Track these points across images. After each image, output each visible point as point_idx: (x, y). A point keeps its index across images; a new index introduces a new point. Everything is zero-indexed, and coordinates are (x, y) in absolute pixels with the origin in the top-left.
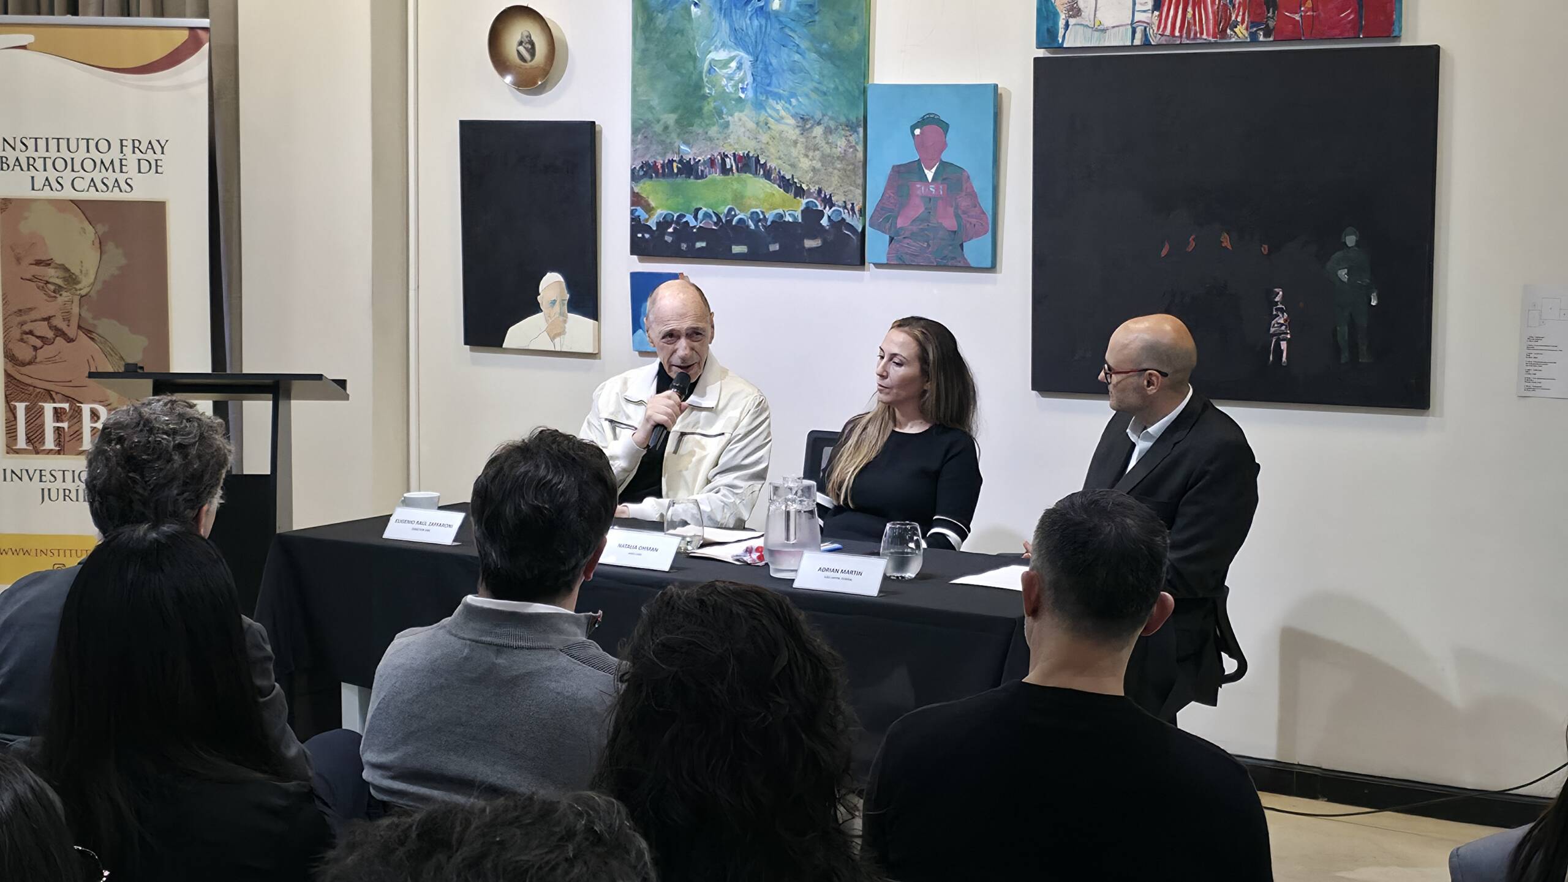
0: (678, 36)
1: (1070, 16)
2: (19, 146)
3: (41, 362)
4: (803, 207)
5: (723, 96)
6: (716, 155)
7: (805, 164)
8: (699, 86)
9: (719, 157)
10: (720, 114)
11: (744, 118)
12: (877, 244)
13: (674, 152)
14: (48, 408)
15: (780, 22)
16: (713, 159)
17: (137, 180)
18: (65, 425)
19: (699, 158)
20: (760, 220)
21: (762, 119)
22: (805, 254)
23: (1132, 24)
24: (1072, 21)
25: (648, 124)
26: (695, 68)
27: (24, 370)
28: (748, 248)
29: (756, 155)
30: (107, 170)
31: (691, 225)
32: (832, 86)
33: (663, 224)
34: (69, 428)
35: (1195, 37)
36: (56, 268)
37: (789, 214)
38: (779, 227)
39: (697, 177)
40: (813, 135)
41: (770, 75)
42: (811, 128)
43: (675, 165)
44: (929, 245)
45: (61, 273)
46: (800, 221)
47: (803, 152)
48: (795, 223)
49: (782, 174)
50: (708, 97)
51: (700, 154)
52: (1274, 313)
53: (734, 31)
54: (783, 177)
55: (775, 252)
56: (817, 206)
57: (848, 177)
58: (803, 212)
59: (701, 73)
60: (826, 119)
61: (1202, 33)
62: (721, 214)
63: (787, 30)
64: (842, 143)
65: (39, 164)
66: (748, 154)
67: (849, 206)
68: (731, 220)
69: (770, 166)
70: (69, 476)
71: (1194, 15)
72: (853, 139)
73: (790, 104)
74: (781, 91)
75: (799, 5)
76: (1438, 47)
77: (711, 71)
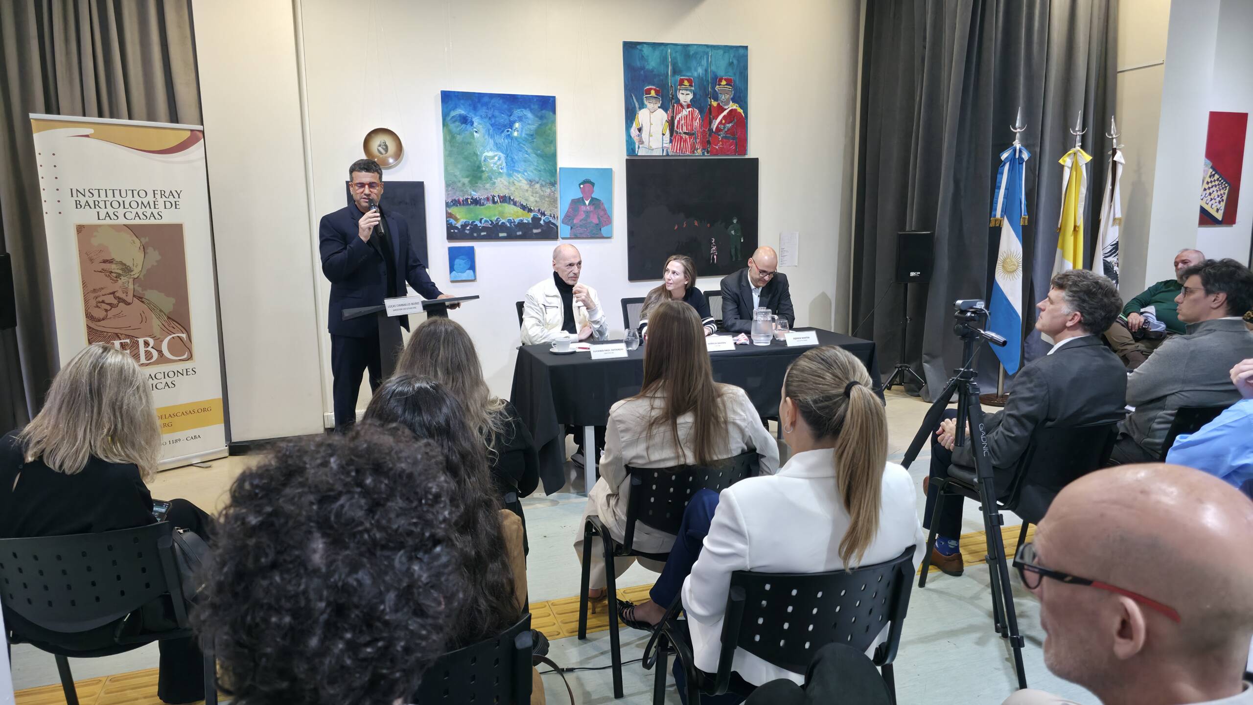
0: (468, 145)
1: (639, 144)
3: (110, 318)
4: (532, 216)
5: (492, 171)
6: (489, 195)
7: (532, 199)
8: (479, 167)
9: (491, 197)
10: (491, 179)
11: (503, 181)
12: (564, 230)
13: (468, 195)
15: (518, 141)
16: (488, 197)
20: (512, 222)
21: (511, 181)
22: (534, 235)
23: (662, 148)
24: (641, 146)
25: (454, 183)
26: (477, 159)
27: (99, 323)
28: (507, 234)
29: (509, 196)
31: (478, 225)
32: (543, 168)
33: (464, 226)
35: (683, 153)
36: (116, 264)
37: (526, 220)
38: (521, 225)
39: (481, 205)
40: (535, 187)
41: (514, 163)
42: (534, 184)
43: (469, 200)
44: (587, 230)
45: (120, 267)
46: (531, 222)
47: (531, 194)
48: (528, 224)
49: (522, 203)
50: (484, 171)
51: (482, 196)
52: (712, 246)
53: (496, 144)
55: (520, 235)
56: (538, 216)
57: (552, 204)
58: (532, 219)
59: (480, 161)
60: (541, 181)
61: (686, 152)
62: (493, 220)
63: (521, 145)
64: (549, 190)
66: (505, 195)
68: (498, 223)
69: (516, 200)
71: (684, 145)
72: (553, 189)
73: (524, 174)
74: (519, 170)
75: (527, 135)
76: (757, 159)
77: (485, 160)
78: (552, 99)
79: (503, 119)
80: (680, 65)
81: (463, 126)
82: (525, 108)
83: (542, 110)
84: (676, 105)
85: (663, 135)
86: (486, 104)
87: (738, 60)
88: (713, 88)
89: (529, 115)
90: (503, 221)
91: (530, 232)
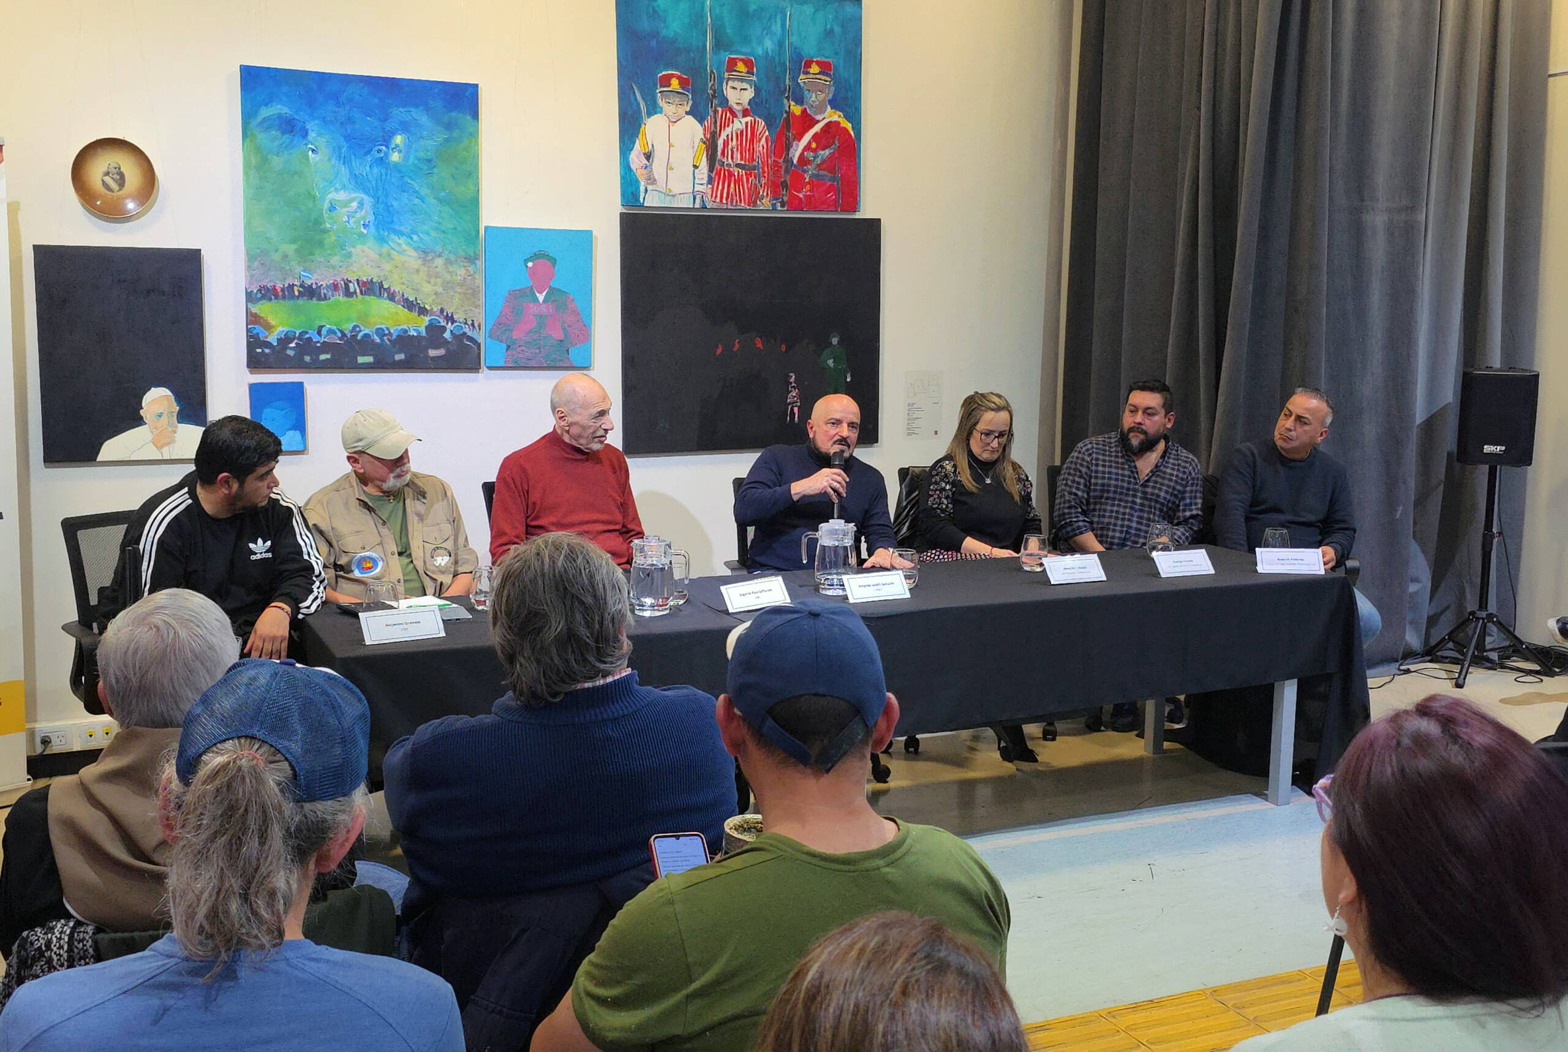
0: (296, 177)
1: (648, 184)
4: (427, 323)
5: (345, 231)
6: (338, 280)
7: (427, 289)
8: (318, 222)
9: (342, 283)
10: (342, 246)
11: (367, 250)
12: (491, 350)
13: (294, 278)
15: (400, 172)
16: (335, 284)
19: (321, 283)
20: (385, 335)
21: (384, 251)
22: (430, 362)
23: (693, 193)
24: (650, 188)
25: (264, 253)
26: (315, 206)
28: (374, 359)
29: (380, 281)
31: (314, 340)
32: (450, 226)
33: (285, 341)
35: (735, 205)
37: (414, 330)
38: (404, 340)
39: (320, 299)
40: (435, 265)
41: (391, 215)
42: (433, 258)
43: (296, 288)
44: (540, 351)
46: (424, 334)
47: (425, 278)
48: (419, 338)
49: (406, 296)
50: (329, 231)
51: (323, 281)
52: (790, 389)
53: (354, 177)
54: (407, 299)
55: (401, 361)
56: (439, 323)
57: (468, 300)
58: (427, 327)
59: (322, 210)
60: (446, 253)
61: (740, 202)
62: (346, 330)
63: (406, 179)
64: (462, 272)
66: (372, 280)
68: (357, 335)
69: (394, 290)
71: (735, 189)
72: (471, 269)
73: (412, 239)
74: (402, 228)
75: (418, 159)
76: (879, 220)
77: (332, 208)
78: (470, 90)
79: (367, 125)
80: (728, 31)
81: (287, 138)
82: (417, 106)
83: (451, 111)
84: (720, 110)
85: (695, 167)
86: (335, 97)
87: (843, 26)
88: (794, 79)
89: (424, 119)
90: (367, 331)
91: (422, 355)
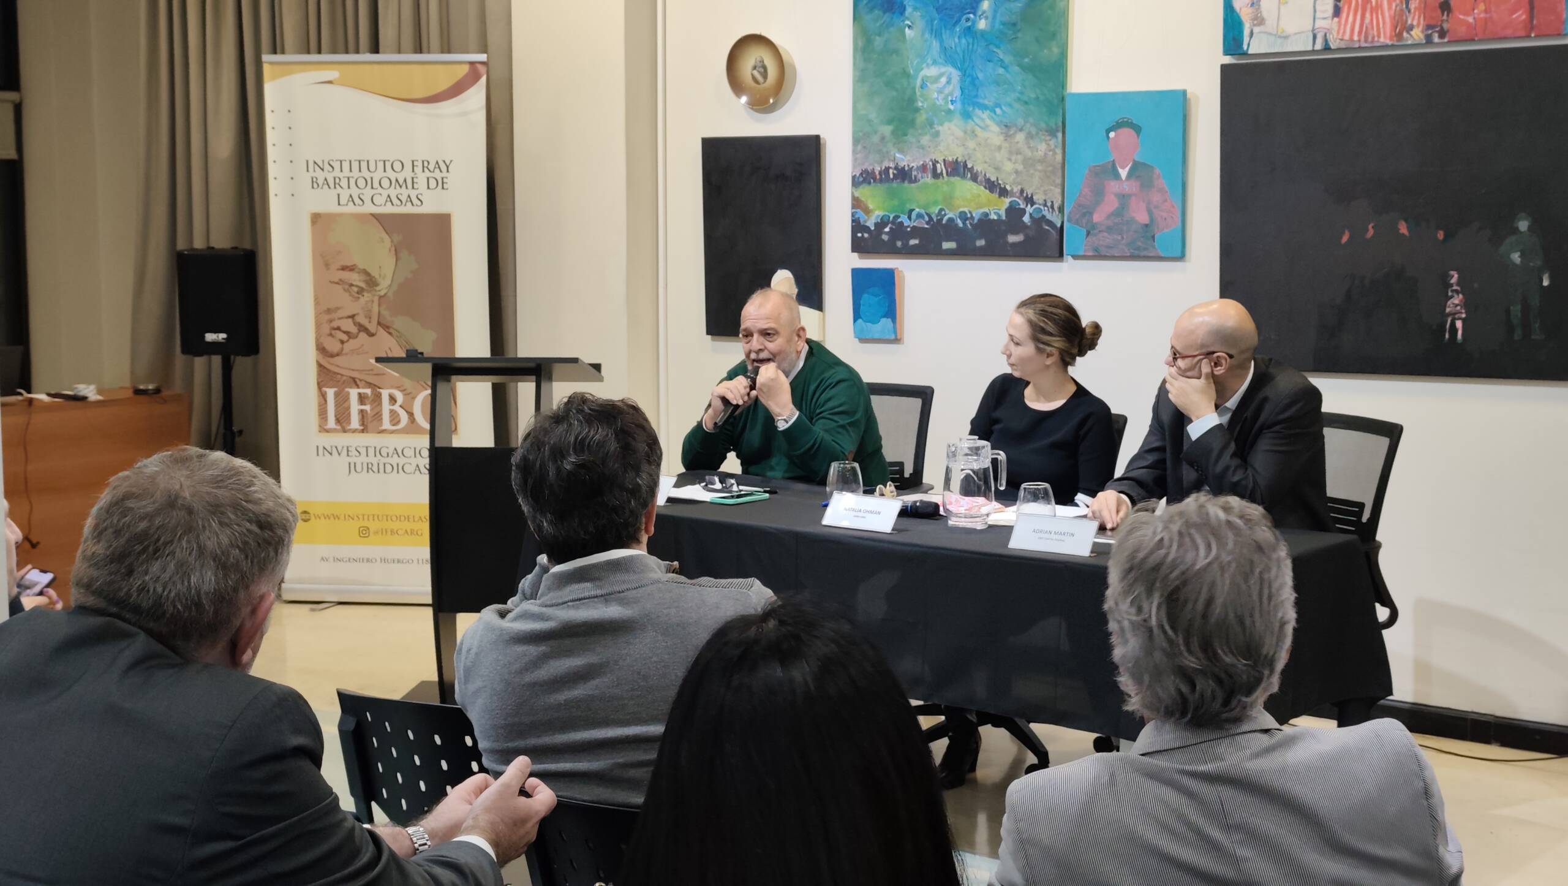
0: (894, 56)
1: (1255, 25)
2: (327, 167)
3: (346, 354)
4: (1007, 206)
5: (935, 109)
6: (927, 161)
7: (1008, 167)
8: (912, 100)
9: (931, 163)
10: (931, 125)
11: (953, 128)
12: (1073, 237)
13: (889, 160)
14: (354, 393)
15: (986, 40)
16: (925, 164)
17: (427, 196)
18: (367, 408)
19: (912, 165)
20: (967, 219)
21: (969, 128)
22: (1009, 248)
23: (1313, 30)
24: (1256, 30)
25: (867, 135)
26: (909, 84)
27: (332, 360)
28: (958, 244)
29: (964, 161)
30: (401, 187)
31: (905, 224)
32: (1033, 96)
33: (880, 225)
34: (371, 410)
35: (1373, 41)
36: (359, 273)
37: (995, 213)
38: (985, 225)
39: (911, 181)
40: (1016, 141)
41: (976, 88)
42: (1015, 133)
43: (891, 171)
44: (1123, 238)
45: (363, 277)
46: (1004, 218)
47: (1006, 156)
48: (999, 222)
49: (987, 177)
50: (920, 109)
51: (913, 162)
52: (1450, 294)
53: (944, 50)
54: (989, 179)
55: (981, 247)
56: (1019, 204)
57: (1048, 177)
58: (1006, 210)
59: (914, 88)
60: (1028, 125)
61: (1379, 36)
62: (932, 214)
63: (992, 47)
64: (1042, 147)
65: (344, 183)
66: (957, 160)
67: (1049, 204)
68: (942, 219)
69: (977, 170)
70: (371, 451)
71: (1372, 20)
72: (1053, 143)
73: (995, 113)
74: (986, 102)
75: (1003, 24)
77: (923, 86)
81: (887, 17)
90: (950, 215)
91: (1001, 241)
